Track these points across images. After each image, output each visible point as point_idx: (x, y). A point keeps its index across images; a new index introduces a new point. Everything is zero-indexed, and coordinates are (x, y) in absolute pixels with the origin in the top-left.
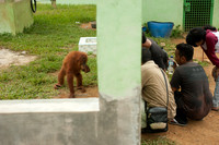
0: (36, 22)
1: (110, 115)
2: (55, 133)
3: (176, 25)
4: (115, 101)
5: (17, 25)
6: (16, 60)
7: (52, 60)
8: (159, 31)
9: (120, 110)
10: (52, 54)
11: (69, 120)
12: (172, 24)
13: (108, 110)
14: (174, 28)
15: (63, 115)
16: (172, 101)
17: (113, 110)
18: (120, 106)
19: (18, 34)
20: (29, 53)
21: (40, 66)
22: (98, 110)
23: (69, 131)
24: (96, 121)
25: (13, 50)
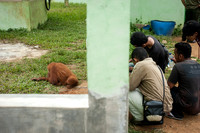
0: (49, 19)
1: (99, 112)
2: (48, 127)
3: (177, 24)
4: (104, 99)
5: (32, 22)
6: (29, 54)
7: (61, 54)
8: (161, 29)
9: (108, 108)
10: (62, 49)
11: (60, 116)
12: (174, 23)
13: (97, 107)
14: (176, 27)
15: (54, 111)
16: (169, 95)
17: (101, 106)
18: (108, 103)
19: (33, 30)
20: (42, 47)
21: (50, 60)
22: (87, 106)
23: (60, 125)
24: (86, 117)
25: (27, 44)
